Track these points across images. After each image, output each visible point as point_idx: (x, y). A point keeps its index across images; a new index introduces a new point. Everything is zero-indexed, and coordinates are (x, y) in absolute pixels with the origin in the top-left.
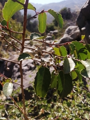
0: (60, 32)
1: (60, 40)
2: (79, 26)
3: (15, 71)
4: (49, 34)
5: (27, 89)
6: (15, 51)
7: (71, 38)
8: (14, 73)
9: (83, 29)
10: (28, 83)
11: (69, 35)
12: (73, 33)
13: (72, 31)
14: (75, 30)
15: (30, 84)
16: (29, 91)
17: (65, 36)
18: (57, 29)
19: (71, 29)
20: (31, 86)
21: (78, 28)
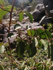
0: (33, 7)
1: (33, 13)
2: (44, 5)
3: (5, 32)
4: (26, 8)
5: (13, 43)
6: (5, 19)
7: (39, 12)
8: (5, 33)
9: (47, 6)
10: (14, 39)
11: (38, 9)
12: (40, 9)
13: (40, 7)
14: (42, 7)
15: (14, 40)
16: (14, 44)
17: (36, 10)
18: (31, 5)
19: (39, 6)
20: (15, 41)
21: (44, 6)
